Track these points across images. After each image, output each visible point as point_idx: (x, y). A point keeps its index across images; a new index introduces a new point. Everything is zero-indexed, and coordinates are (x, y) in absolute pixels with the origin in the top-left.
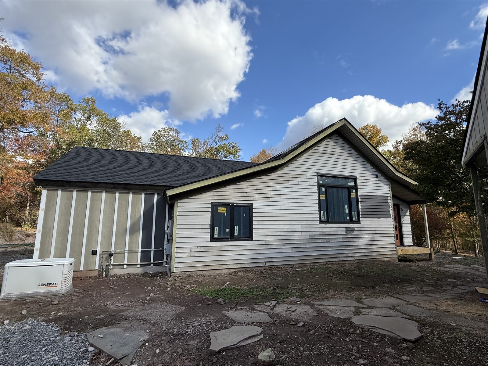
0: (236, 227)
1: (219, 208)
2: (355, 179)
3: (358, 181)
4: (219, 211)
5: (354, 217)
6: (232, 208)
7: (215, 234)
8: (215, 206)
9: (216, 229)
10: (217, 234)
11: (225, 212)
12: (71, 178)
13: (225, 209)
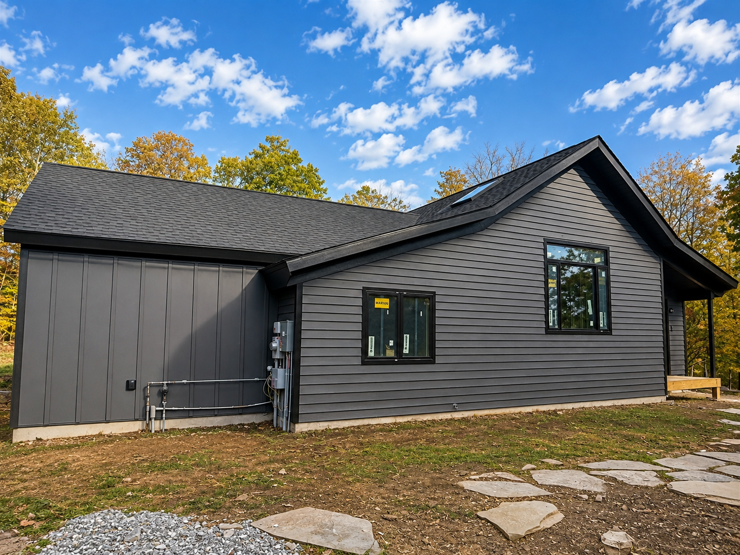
0: (407, 337)
1: (377, 300)
2: (605, 252)
3: (611, 254)
4: (377, 306)
5: (602, 324)
6: (399, 298)
7: (370, 350)
8: (369, 295)
9: (372, 340)
10: (373, 350)
11: (387, 307)
12: (79, 230)
13: (387, 300)
